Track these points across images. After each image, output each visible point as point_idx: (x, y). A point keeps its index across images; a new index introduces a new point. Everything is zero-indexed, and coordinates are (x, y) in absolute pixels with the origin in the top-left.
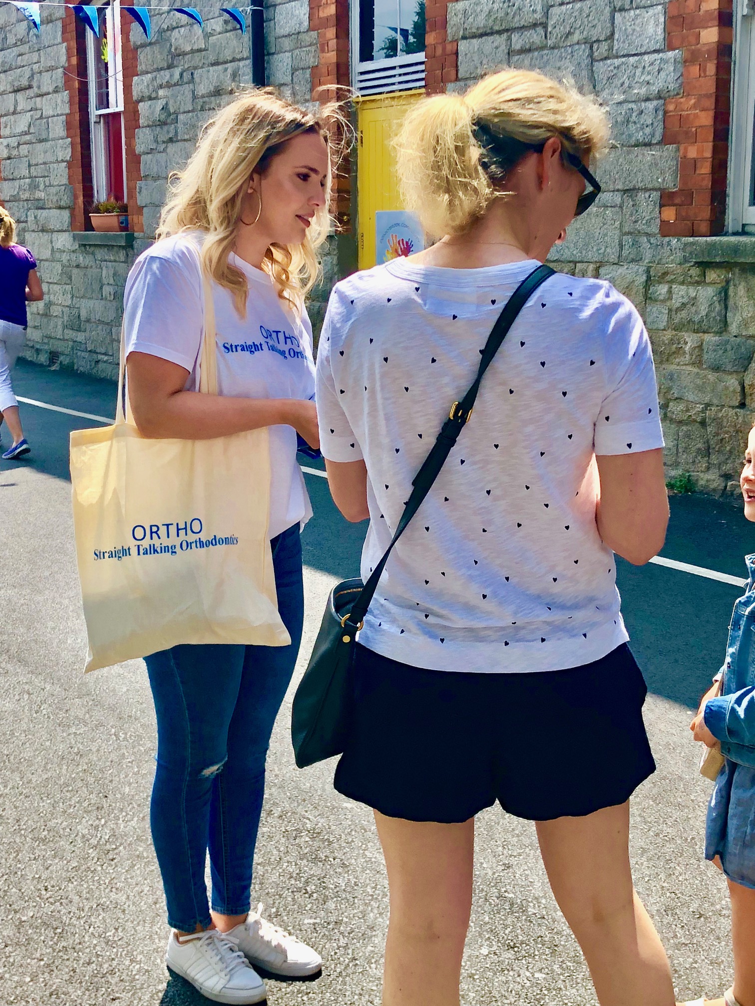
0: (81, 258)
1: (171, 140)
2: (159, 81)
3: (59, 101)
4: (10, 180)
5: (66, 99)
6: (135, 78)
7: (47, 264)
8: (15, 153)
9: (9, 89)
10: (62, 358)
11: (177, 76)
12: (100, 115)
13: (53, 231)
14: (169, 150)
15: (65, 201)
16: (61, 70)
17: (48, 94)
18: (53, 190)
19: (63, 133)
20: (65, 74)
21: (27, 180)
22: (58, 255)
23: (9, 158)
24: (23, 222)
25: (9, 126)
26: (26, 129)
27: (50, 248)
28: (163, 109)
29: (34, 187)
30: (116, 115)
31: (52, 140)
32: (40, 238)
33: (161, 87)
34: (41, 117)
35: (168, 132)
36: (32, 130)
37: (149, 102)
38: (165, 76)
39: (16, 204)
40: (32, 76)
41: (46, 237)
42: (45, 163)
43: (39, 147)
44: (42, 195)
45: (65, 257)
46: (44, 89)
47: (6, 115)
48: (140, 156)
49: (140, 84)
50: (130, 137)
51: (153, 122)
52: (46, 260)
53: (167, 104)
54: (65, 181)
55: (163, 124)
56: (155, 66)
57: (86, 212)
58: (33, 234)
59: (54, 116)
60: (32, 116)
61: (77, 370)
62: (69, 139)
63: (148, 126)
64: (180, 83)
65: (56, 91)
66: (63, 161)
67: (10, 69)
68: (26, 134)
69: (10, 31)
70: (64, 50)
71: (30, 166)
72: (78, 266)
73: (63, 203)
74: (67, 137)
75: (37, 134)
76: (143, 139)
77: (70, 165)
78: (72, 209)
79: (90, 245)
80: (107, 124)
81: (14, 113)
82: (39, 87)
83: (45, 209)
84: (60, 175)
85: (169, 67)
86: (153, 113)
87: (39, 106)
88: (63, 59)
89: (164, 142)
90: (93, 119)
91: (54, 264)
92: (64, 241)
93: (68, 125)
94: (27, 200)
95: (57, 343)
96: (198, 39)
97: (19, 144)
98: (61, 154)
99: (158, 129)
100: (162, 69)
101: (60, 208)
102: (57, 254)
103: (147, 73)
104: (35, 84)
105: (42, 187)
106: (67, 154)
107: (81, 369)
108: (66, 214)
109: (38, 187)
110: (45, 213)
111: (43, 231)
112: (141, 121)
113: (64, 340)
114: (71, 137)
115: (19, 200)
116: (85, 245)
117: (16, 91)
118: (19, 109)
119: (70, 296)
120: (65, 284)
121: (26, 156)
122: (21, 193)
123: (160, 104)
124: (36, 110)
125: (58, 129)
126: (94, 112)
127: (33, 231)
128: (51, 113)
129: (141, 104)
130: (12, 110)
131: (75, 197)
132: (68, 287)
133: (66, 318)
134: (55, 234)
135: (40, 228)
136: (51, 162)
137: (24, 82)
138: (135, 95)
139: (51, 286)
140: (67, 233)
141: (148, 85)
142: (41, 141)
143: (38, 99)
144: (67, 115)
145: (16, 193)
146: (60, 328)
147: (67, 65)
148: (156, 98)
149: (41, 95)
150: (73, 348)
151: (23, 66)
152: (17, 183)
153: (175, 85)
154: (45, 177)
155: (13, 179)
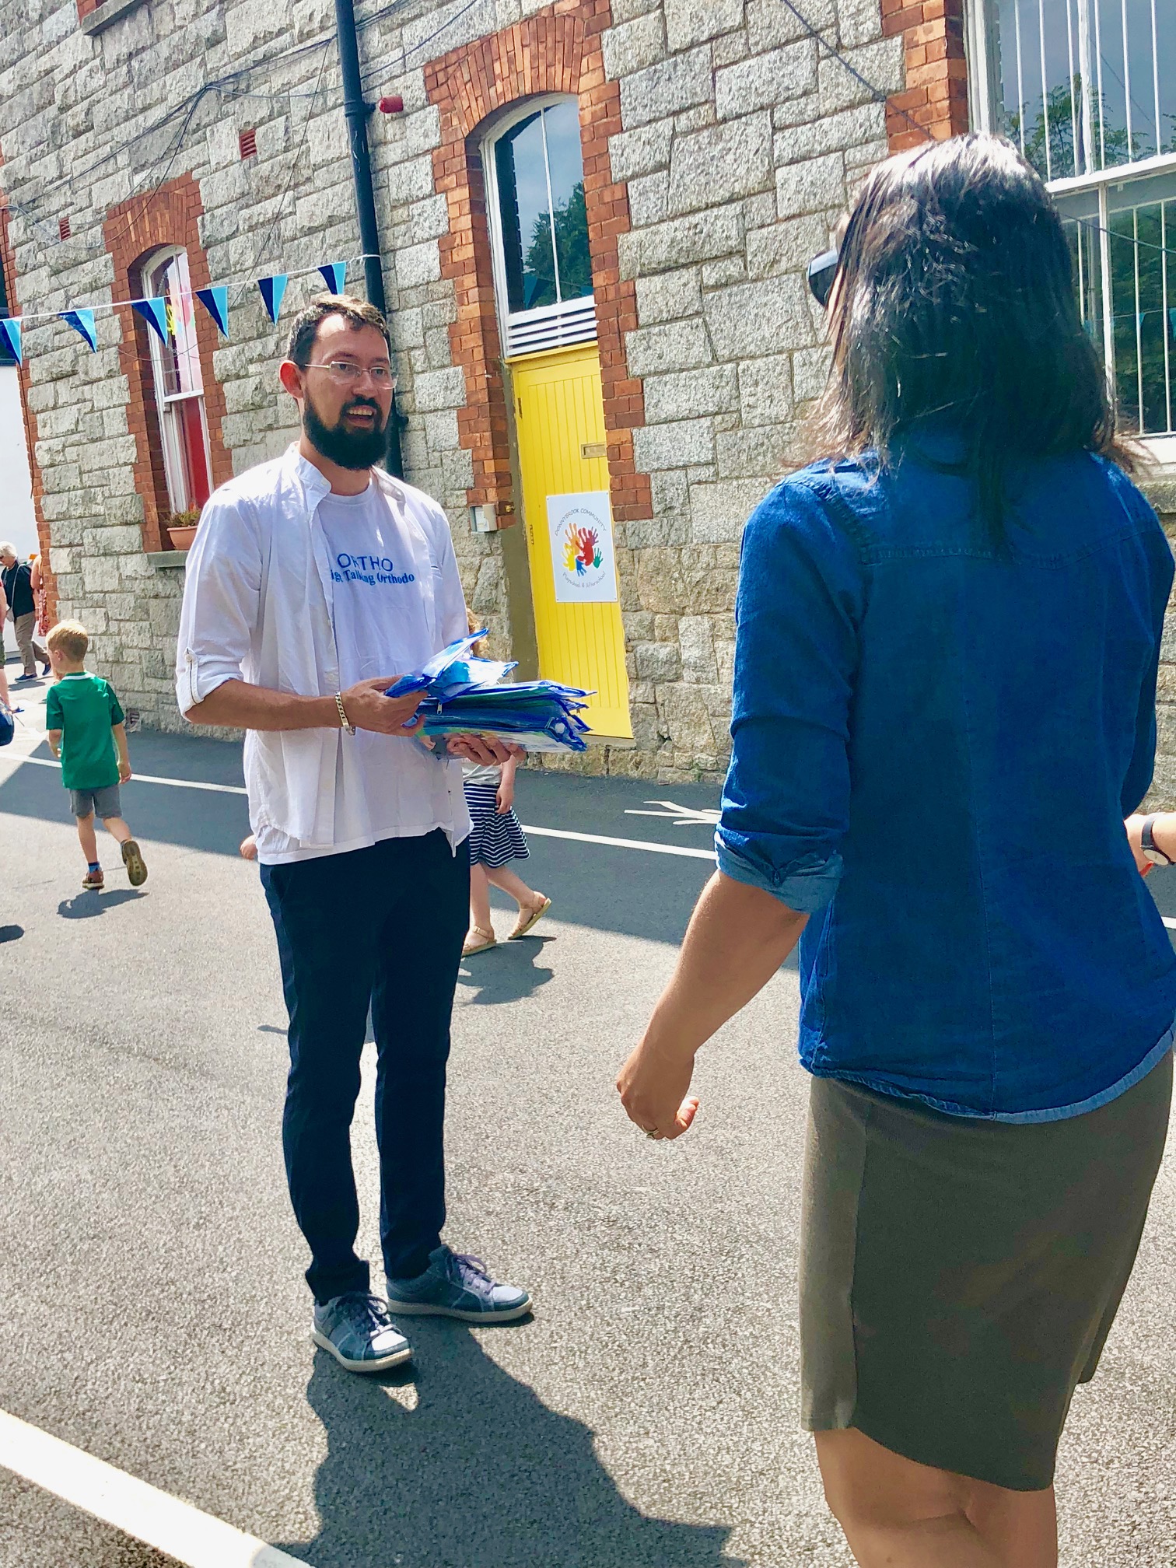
0: (160, 586)
1: (270, 428)
2: (248, 355)
3: (115, 389)
4: (55, 493)
5: (125, 385)
6: (216, 353)
7: (114, 596)
8: (59, 458)
9: (45, 376)
10: (143, 715)
11: (272, 347)
12: (171, 403)
13: (118, 554)
14: (267, 440)
15: (134, 513)
16: (114, 349)
17: (100, 380)
18: (117, 502)
19: (125, 429)
20: (120, 354)
21: (80, 492)
22: (128, 584)
23: (52, 465)
24: (78, 545)
25: (48, 425)
26: (73, 427)
27: (117, 576)
28: (256, 389)
29: (89, 500)
30: (192, 402)
31: (109, 438)
32: (102, 564)
33: (251, 361)
34: (92, 411)
35: (265, 417)
36: (80, 428)
37: (238, 382)
38: (256, 348)
39: (66, 523)
40: (76, 357)
41: (110, 562)
42: (101, 469)
43: (92, 447)
44: (101, 509)
45: (138, 586)
46: (94, 375)
47: (43, 411)
48: (229, 450)
49: (222, 360)
50: (215, 427)
51: (245, 406)
52: (113, 592)
53: (261, 383)
54: (131, 489)
55: (257, 407)
56: (241, 336)
57: (163, 527)
58: (93, 560)
59: (109, 408)
60: (79, 410)
61: (166, 729)
62: (133, 436)
63: (238, 412)
64: (276, 354)
65: (110, 375)
66: (125, 464)
67: (46, 352)
68: (73, 433)
69: (42, 304)
70: (117, 324)
71: (81, 473)
72: (156, 596)
73: (130, 518)
74: (130, 433)
75: (88, 432)
76: (233, 428)
77: (136, 467)
78: (142, 523)
79: (171, 568)
80: (180, 412)
81: (55, 408)
82: (86, 373)
83: (105, 526)
84: (124, 481)
85: (260, 336)
86: (243, 394)
87: (88, 397)
88: (116, 335)
89: (261, 430)
90: (161, 408)
91: (124, 596)
92: (134, 565)
93: (130, 419)
94: (80, 517)
95: (137, 695)
96: (295, 298)
97: (64, 447)
98: (122, 455)
99: (252, 414)
100: (251, 339)
101: (127, 524)
102: (127, 582)
103: (231, 345)
104: (80, 369)
105: (100, 499)
106: (132, 455)
107: (171, 727)
108: (135, 531)
109: (95, 499)
110: (107, 531)
111: (105, 555)
112: (228, 406)
113: (144, 692)
114: (136, 433)
115: (70, 518)
116: (164, 569)
117: (54, 380)
118: (61, 402)
119: (148, 635)
120: (141, 620)
121: (75, 461)
122: (72, 509)
123: (252, 383)
124: (85, 401)
125: (116, 422)
126: (162, 399)
127: (93, 556)
128: (106, 405)
129: (226, 385)
130: (51, 405)
131: (147, 509)
132: (146, 624)
133: (145, 664)
134: (122, 558)
135: (101, 551)
136: (109, 467)
137: (67, 368)
138: (218, 374)
139: (122, 624)
140: (139, 555)
141: (234, 361)
142: (93, 441)
143: (87, 388)
144: (127, 405)
145: (64, 509)
146: (138, 678)
147: (122, 342)
148: (246, 376)
149: (91, 383)
150: (157, 702)
151: (63, 347)
152: (65, 496)
153: (270, 358)
154: (103, 486)
155: (59, 492)
